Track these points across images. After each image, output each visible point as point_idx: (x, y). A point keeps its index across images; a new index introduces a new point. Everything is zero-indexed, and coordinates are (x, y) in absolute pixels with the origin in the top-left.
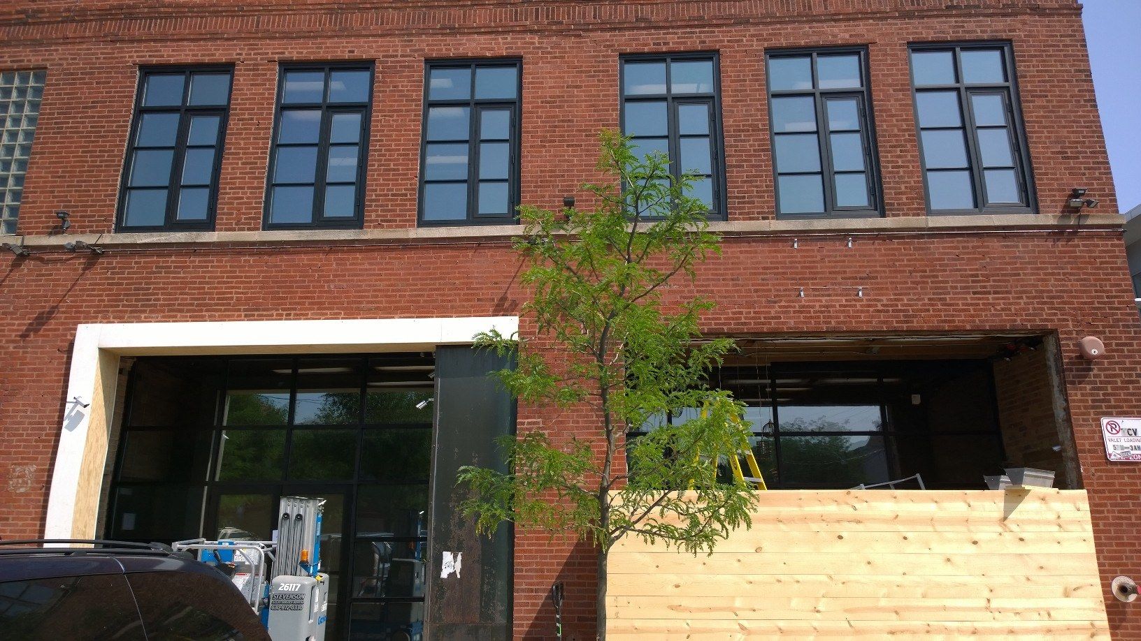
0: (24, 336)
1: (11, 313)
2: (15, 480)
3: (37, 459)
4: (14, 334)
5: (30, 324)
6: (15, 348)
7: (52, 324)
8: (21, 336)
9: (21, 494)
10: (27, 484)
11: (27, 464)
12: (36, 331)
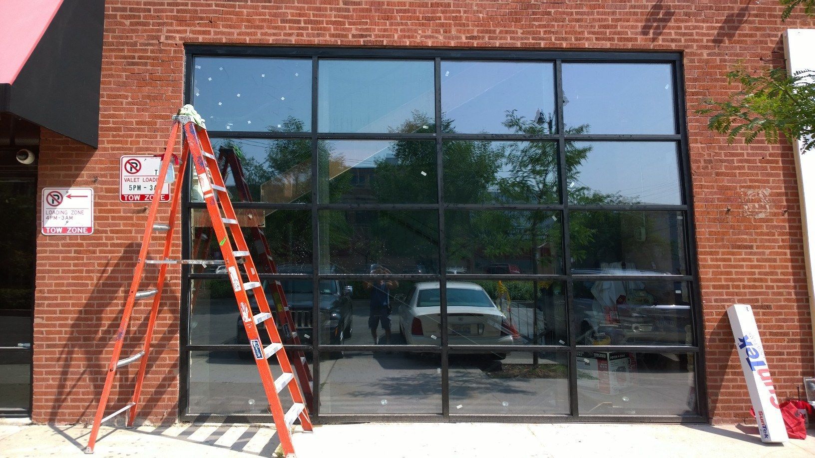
0: (717, 41)
1: (695, 15)
2: (750, 205)
3: (768, 182)
4: (705, 39)
5: (721, 28)
6: (709, 55)
7: (746, 28)
8: (714, 41)
9: (761, 220)
10: (765, 208)
11: (759, 187)
12: (731, 36)
